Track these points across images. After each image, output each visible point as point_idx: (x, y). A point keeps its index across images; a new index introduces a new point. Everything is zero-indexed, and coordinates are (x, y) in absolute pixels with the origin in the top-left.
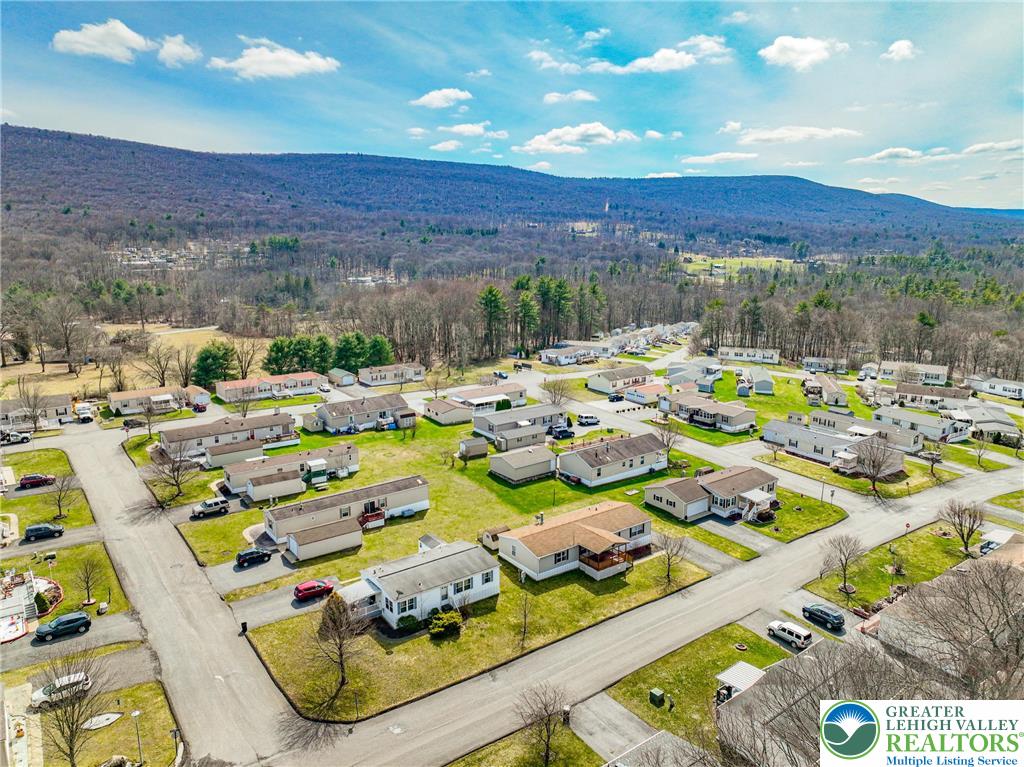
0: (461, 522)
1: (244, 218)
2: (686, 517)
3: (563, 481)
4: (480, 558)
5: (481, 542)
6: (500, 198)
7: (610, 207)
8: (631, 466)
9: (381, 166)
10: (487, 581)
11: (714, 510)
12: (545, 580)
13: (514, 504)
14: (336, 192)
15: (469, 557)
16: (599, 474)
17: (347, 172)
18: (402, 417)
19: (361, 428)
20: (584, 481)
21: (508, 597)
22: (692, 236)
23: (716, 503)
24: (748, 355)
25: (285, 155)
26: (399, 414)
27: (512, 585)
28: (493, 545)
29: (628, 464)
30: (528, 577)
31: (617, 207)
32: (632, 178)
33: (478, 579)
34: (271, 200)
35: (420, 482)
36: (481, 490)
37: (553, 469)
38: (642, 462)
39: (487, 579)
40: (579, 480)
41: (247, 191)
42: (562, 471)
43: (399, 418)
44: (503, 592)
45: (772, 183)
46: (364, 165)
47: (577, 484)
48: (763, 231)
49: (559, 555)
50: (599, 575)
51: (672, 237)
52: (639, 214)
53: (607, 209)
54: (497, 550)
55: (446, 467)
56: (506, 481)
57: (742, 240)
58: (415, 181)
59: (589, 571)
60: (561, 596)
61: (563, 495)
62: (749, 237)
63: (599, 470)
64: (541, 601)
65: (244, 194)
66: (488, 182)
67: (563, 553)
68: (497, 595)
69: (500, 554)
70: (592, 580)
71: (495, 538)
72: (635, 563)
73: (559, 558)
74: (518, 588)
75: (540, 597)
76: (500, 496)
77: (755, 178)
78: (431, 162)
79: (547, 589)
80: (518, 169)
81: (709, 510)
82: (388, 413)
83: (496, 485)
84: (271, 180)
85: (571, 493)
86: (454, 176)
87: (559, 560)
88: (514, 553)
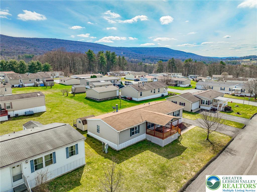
0: (64, 117)
1: (18, 51)
2: (192, 111)
3: (123, 100)
4: (66, 133)
5: (76, 127)
6: (94, 50)
7: (123, 53)
8: (154, 92)
9: (61, 41)
10: (72, 154)
11: (202, 107)
12: (124, 149)
13: (99, 108)
14: (48, 47)
15: (56, 133)
16: (141, 95)
17: (52, 43)
18: (47, 81)
19: (26, 85)
20: (134, 99)
21: (93, 167)
22: (144, 59)
23: (204, 103)
24: (172, 75)
25: (34, 38)
26: (45, 79)
27: (97, 156)
28: (83, 128)
29: (153, 91)
30: (110, 148)
31: (125, 53)
32: (128, 47)
33: (61, 154)
34: (28, 48)
35: (39, 94)
36: (81, 103)
37: (118, 95)
38: (159, 92)
39: (72, 152)
40: (131, 98)
41: (21, 46)
42: (122, 96)
43: (45, 81)
44: (89, 163)
45: (162, 49)
46: (56, 41)
47: (131, 100)
48: (161, 59)
49: (133, 129)
50: (163, 143)
51: (139, 60)
52: (130, 55)
53: (122, 53)
54: (86, 131)
55: (63, 96)
56: (94, 100)
57: (156, 60)
58: (71, 46)
59: (155, 140)
60: (140, 162)
61: (125, 104)
62: (158, 60)
63: (141, 93)
64: (124, 168)
65: (20, 47)
66: (91, 46)
67: (136, 128)
68: (82, 167)
69: (89, 133)
70: (158, 147)
71: (85, 122)
72: (182, 133)
73: (133, 131)
74: (102, 158)
75: (122, 164)
76: (91, 105)
77: (157, 48)
78: (75, 41)
79: (127, 157)
80: (99, 44)
81: (200, 107)
82: (40, 79)
83: (88, 101)
84: (29, 44)
85: (128, 103)
86: (82, 44)
87: (133, 133)
88: (98, 131)
